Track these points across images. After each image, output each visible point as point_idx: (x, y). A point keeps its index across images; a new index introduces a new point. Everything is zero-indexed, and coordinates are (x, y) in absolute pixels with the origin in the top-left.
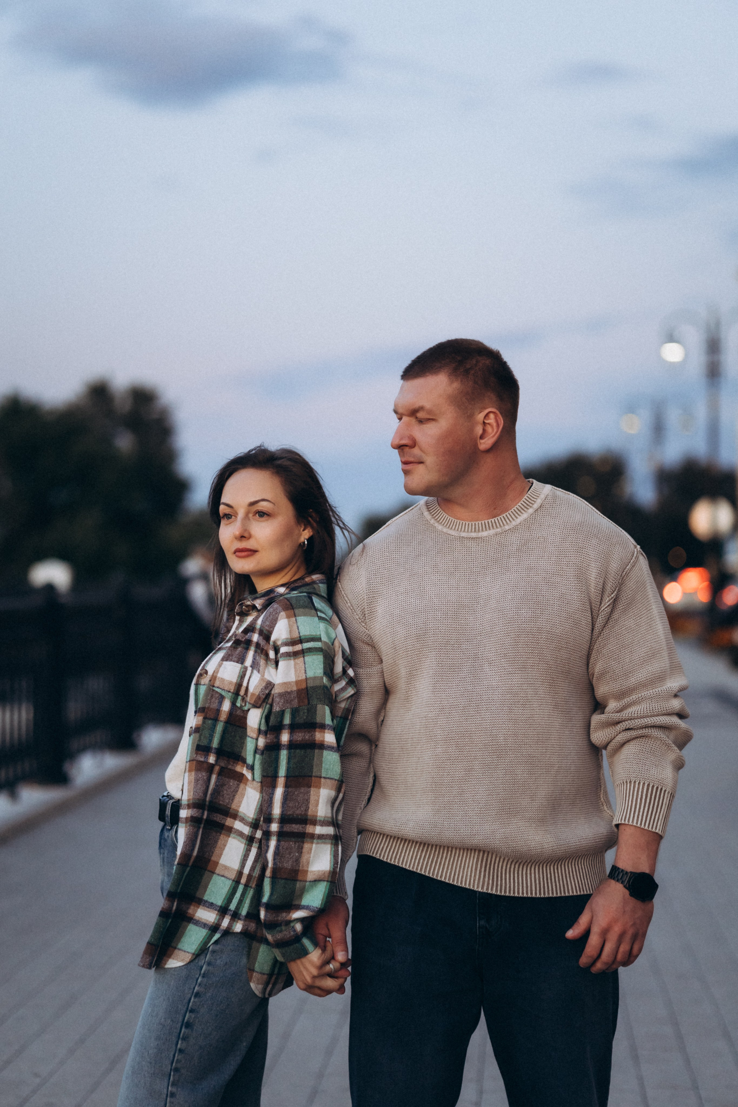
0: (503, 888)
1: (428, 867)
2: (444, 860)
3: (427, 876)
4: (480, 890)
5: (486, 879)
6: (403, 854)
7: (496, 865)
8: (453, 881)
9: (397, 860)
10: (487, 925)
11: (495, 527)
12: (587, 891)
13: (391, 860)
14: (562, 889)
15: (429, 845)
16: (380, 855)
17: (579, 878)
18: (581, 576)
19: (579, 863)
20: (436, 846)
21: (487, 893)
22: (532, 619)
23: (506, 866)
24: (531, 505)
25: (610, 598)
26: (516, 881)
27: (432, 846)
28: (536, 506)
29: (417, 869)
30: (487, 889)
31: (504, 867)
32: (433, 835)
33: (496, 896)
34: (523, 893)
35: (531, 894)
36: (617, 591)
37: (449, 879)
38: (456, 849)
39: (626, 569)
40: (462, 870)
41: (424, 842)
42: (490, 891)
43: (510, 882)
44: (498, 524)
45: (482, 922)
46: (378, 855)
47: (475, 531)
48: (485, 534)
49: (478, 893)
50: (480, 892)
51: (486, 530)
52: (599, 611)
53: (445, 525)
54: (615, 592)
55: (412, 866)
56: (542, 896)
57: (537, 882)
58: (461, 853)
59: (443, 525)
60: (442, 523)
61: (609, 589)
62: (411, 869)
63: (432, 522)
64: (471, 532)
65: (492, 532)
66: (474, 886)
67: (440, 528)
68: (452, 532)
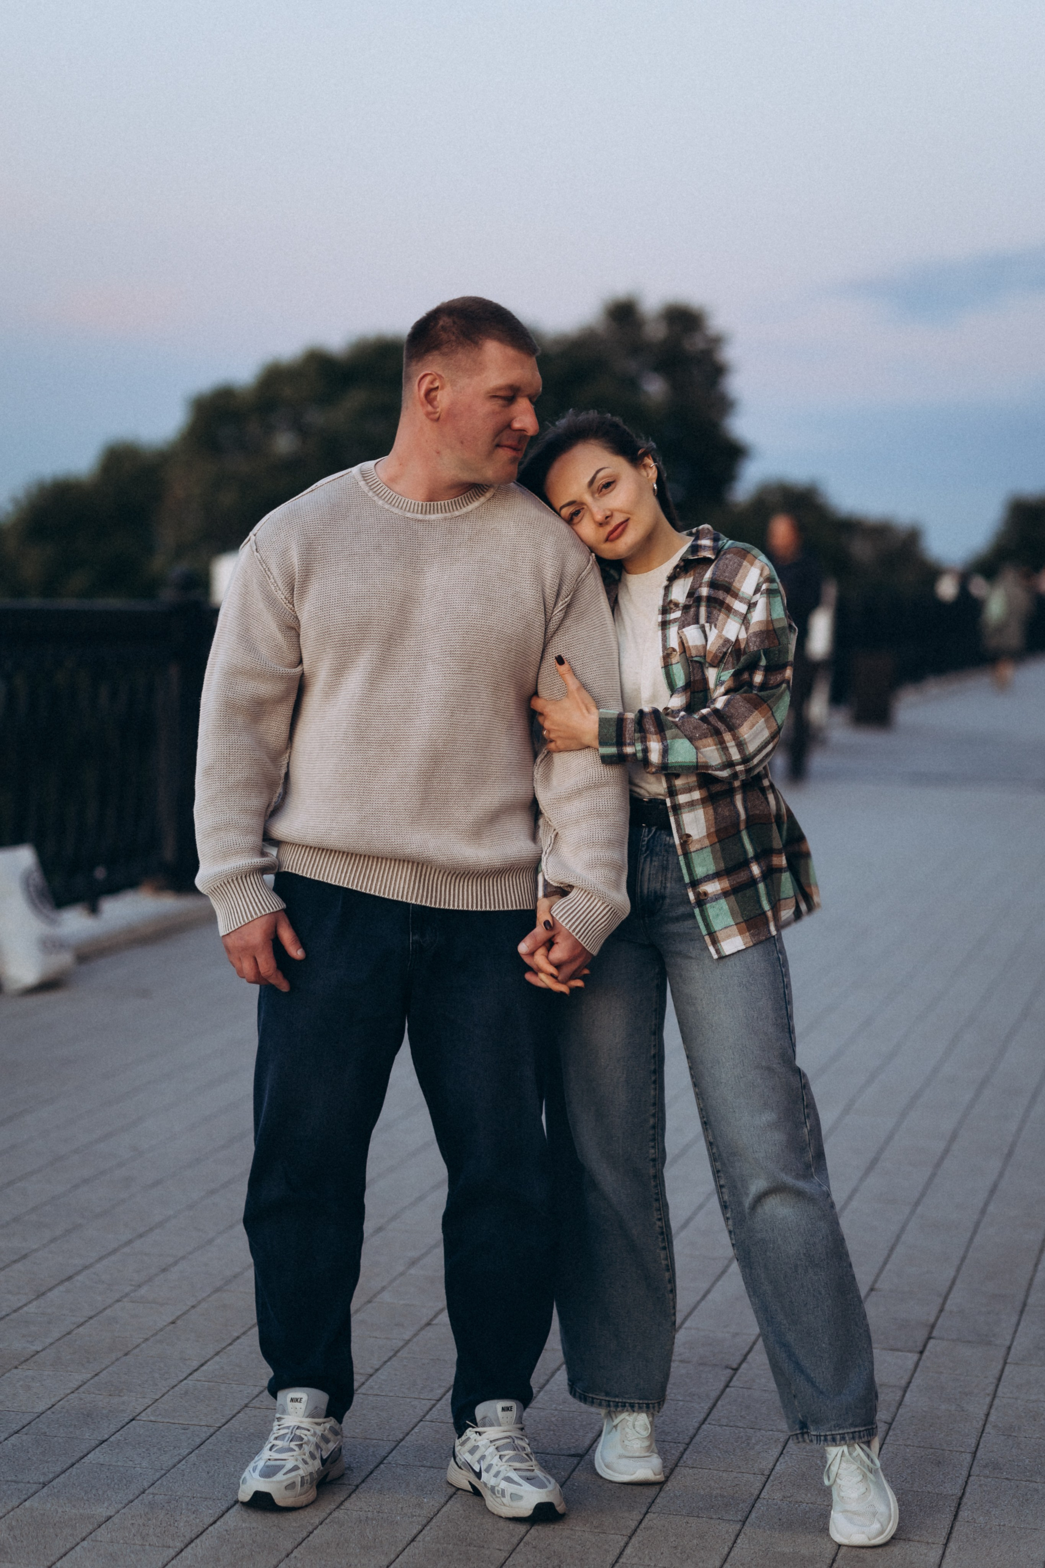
0: (438, 900)
1: (356, 881)
2: (373, 872)
3: (355, 890)
4: (413, 902)
5: (421, 891)
6: (328, 869)
7: (432, 876)
8: (384, 893)
9: (321, 875)
10: (421, 940)
11: (444, 511)
12: (527, 906)
13: (315, 876)
14: (501, 902)
15: (356, 855)
16: (303, 871)
17: (520, 892)
18: (538, 574)
19: (521, 876)
20: (365, 856)
21: (421, 905)
22: (484, 616)
23: (443, 878)
25: (564, 602)
26: (452, 893)
27: (361, 856)
29: (343, 883)
30: (421, 901)
31: (440, 879)
32: (362, 846)
33: (431, 908)
35: (468, 906)
36: (571, 595)
37: (379, 892)
38: (387, 859)
39: (582, 575)
40: (393, 882)
41: (351, 852)
42: (423, 904)
43: (445, 894)
44: (447, 508)
45: (416, 937)
46: (301, 872)
47: (421, 513)
48: (433, 517)
49: (411, 906)
50: (413, 904)
51: (434, 513)
52: (552, 614)
53: (386, 500)
54: (570, 596)
55: (338, 880)
56: (479, 909)
57: (474, 895)
58: (392, 865)
59: (384, 499)
60: (383, 497)
61: (564, 593)
62: (337, 883)
63: (370, 494)
64: (417, 513)
65: (440, 516)
66: (407, 899)
67: (380, 502)
68: (396, 510)
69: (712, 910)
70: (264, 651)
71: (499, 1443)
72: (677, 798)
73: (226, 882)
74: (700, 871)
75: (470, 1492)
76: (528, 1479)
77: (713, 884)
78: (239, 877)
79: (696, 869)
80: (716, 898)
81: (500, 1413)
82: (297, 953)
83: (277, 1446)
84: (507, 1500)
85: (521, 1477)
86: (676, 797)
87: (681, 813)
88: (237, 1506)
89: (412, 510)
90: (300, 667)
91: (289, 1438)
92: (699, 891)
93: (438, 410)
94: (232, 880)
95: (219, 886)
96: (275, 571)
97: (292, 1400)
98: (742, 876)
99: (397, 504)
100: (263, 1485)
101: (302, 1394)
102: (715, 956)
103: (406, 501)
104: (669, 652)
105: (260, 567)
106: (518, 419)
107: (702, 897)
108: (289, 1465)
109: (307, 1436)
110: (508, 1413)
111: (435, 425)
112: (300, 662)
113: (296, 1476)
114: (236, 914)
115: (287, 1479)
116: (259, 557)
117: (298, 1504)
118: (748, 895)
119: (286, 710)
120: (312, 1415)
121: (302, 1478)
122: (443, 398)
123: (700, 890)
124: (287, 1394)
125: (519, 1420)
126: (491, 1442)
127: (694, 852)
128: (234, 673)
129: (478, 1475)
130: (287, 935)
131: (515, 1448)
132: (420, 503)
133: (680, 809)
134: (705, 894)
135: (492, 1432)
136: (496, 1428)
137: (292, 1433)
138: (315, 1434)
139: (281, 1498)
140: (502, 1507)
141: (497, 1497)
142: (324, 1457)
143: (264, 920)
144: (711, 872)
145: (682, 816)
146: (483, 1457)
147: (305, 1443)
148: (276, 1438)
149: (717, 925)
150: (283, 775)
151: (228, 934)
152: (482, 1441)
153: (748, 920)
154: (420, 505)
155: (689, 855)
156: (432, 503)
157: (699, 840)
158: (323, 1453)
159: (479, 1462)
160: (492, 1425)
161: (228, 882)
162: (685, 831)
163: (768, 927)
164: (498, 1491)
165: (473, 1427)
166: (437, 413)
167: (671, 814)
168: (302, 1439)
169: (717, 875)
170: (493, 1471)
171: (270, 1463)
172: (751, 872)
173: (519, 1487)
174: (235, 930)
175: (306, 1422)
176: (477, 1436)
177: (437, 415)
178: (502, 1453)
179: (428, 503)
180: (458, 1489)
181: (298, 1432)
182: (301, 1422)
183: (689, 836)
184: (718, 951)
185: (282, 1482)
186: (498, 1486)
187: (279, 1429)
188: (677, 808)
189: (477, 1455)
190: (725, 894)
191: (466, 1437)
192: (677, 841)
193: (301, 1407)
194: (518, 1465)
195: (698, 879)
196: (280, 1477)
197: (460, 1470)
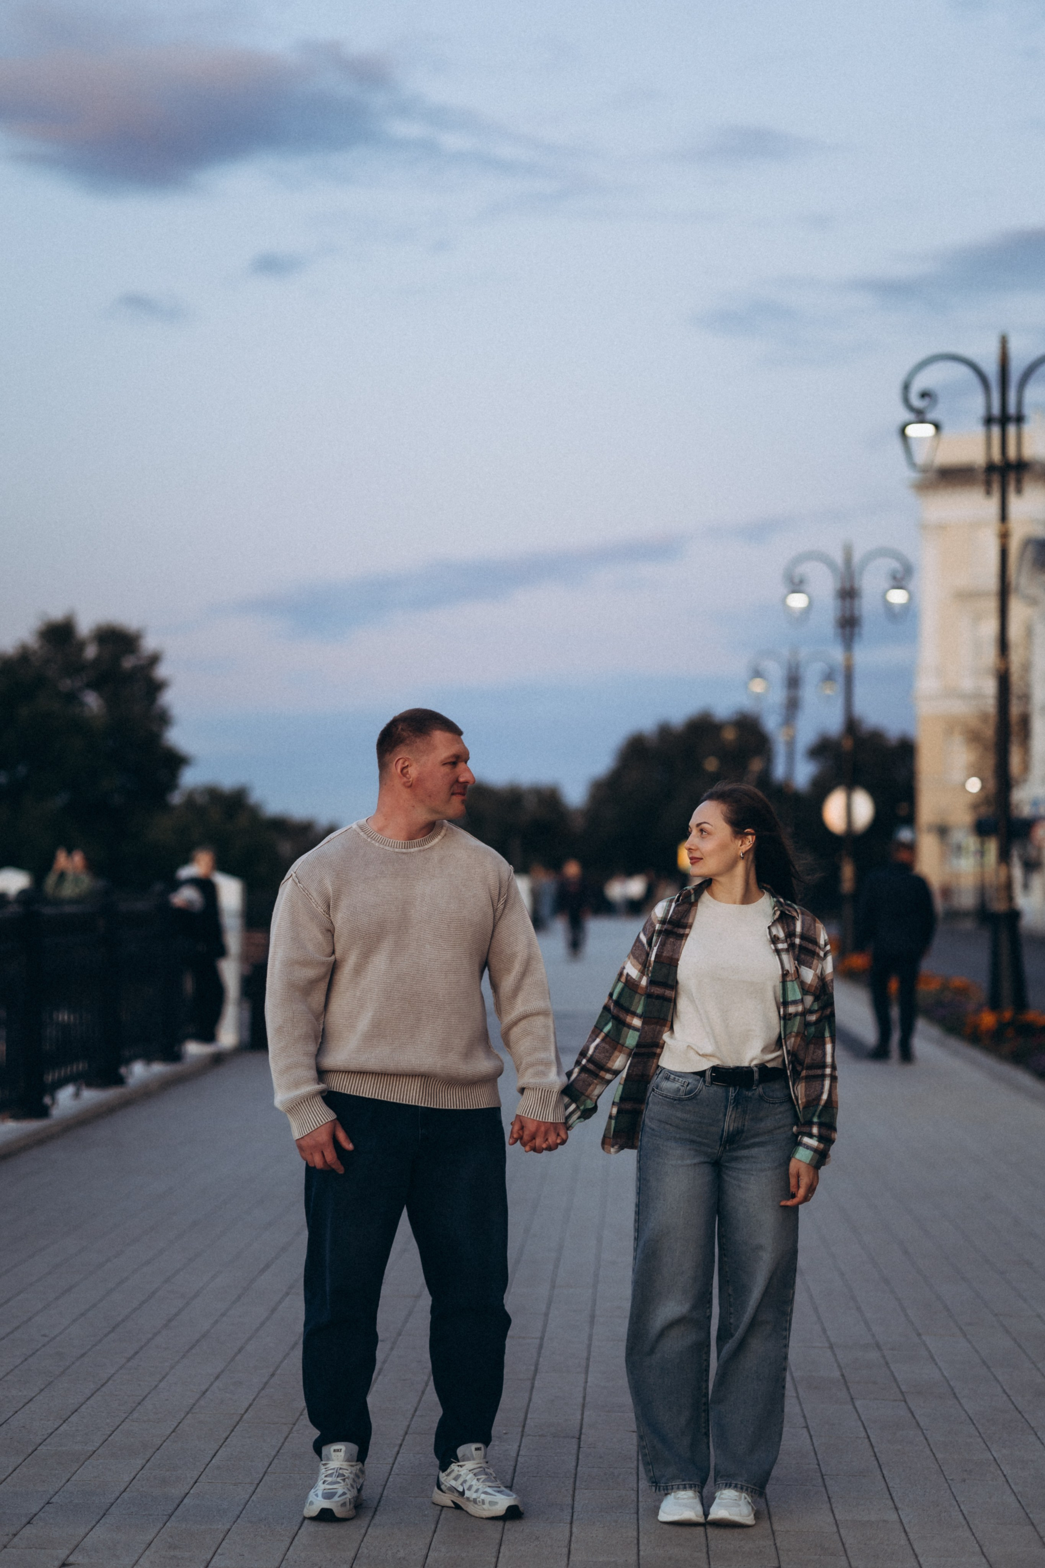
0: (437, 1103)
1: (383, 1094)
2: (394, 1086)
3: (382, 1101)
4: (423, 1105)
5: (427, 1097)
7: (433, 1086)
8: (403, 1101)
10: (426, 1132)
11: (418, 846)
17: (488, 1096)
23: (440, 1088)
25: (503, 898)
26: (446, 1098)
27: (386, 1075)
29: (375, 1096)
30: (428, 1104)
31: (438, 1089)
33: (432, 1109)
34: (451, 1107)
35: (456, 1106)
36: (506, 893)
37: (399, 1100)
39: (510, 880)
40: (409, 1092)
42: (428, 1106)
43: (442, 1099)
44: (420, 843)
45: (423, 1131)
47: (404, 848)
50: (421, 1107)
52: (497, 906)
54: (506, 895)
55: (370, 1094)
56: (462, 1108)
57: (460, 1098)
59: (379, 842)
60: (378, 841)
61: (502, 894)
62: (370, 1097)
63: (369, 840)
64: (402, 848)
65: (416, 849)
66: (418, 1103)
67: (377, 844)
68: (387, 848)
70: (310, 947)
71: (475, 1471)
73: (300, 1102)
75: (452, 1507)
76: (499, 1492)
78: (309, 1098)
81: (474, 1452)
82: (350, 1147)
83: (327, 1481)
84: (486, 1506)
85: (495, 1491)
88: (306, 1522)
89: (398, 847)
90: (333, 955)
91: (336, 1475)
93: (411, 779)
94: (304, 1101)
95: (295, 1105)
96: (315, 894)
97: (335, 1451)
99: (388, 844)
100: (326, 1504)
101: (341, 1446)
103: (394, 841)
105: (304, 893)
106: (461, 776)
108: (340, 1492)
109: (346, 1473)
110: (479, 1452)
111: (409, 790)
112: (333, 952)
113: (346, 1498)
114: (308, 1123)
115: (342, 1500)
116: (302, 886)
117: (347, 1517)
119: (324, 986)
120: (348, 1460)
121: (349, 1499)
122: (413, 772)
124: (330, 1448)
125: (485, 1456)
126: (470, 1471)
128: (291, 964)
129: (462, 1494)
130: (341, 1136)
131: (486, 1474)
132: (404, 842)
135: (469, 1465)
136: (472, 1462)
137: (337, 1472)
138: (351, 1473)
139: (338, 1512)
140: (484, 1511)
141: (479, 1505)
142: (359, 1488)
143: (328, 1125)
146: (465, 1481)
147: (347, 1478)
148: (326, 1476)
150: (321, 1030)
151: (302, 1138)
152: (463, 1471)
154: (404, 843)
156: (411, 841)
158: (358, 1485)
159: (462, 1484)
160: (468, 1459)
161: (301, 1102)
164: (479, 1501)
165: (455, 1463)
166: (410, 782)
168: (344, 1476)
170: (474, 1488)
171: (325, 1491)
173: (494, 1497)
174: (308, 1134)
175: (345, 1465)
176: (460, 1469)
177: (411, 782)
178: (479, 1477)
179: (408, 841)
180: (443, 1507)
181: (341, 1472)
182: (342, 1465)
185: (338, 1502)
186: (479, 1498)
187: (326, 1471)
189: (460, 1480)
191: (451, 1470)
193: (342, 1454)
194: (490, 1484)
196: (336, 1498)
197: (444, 1494)
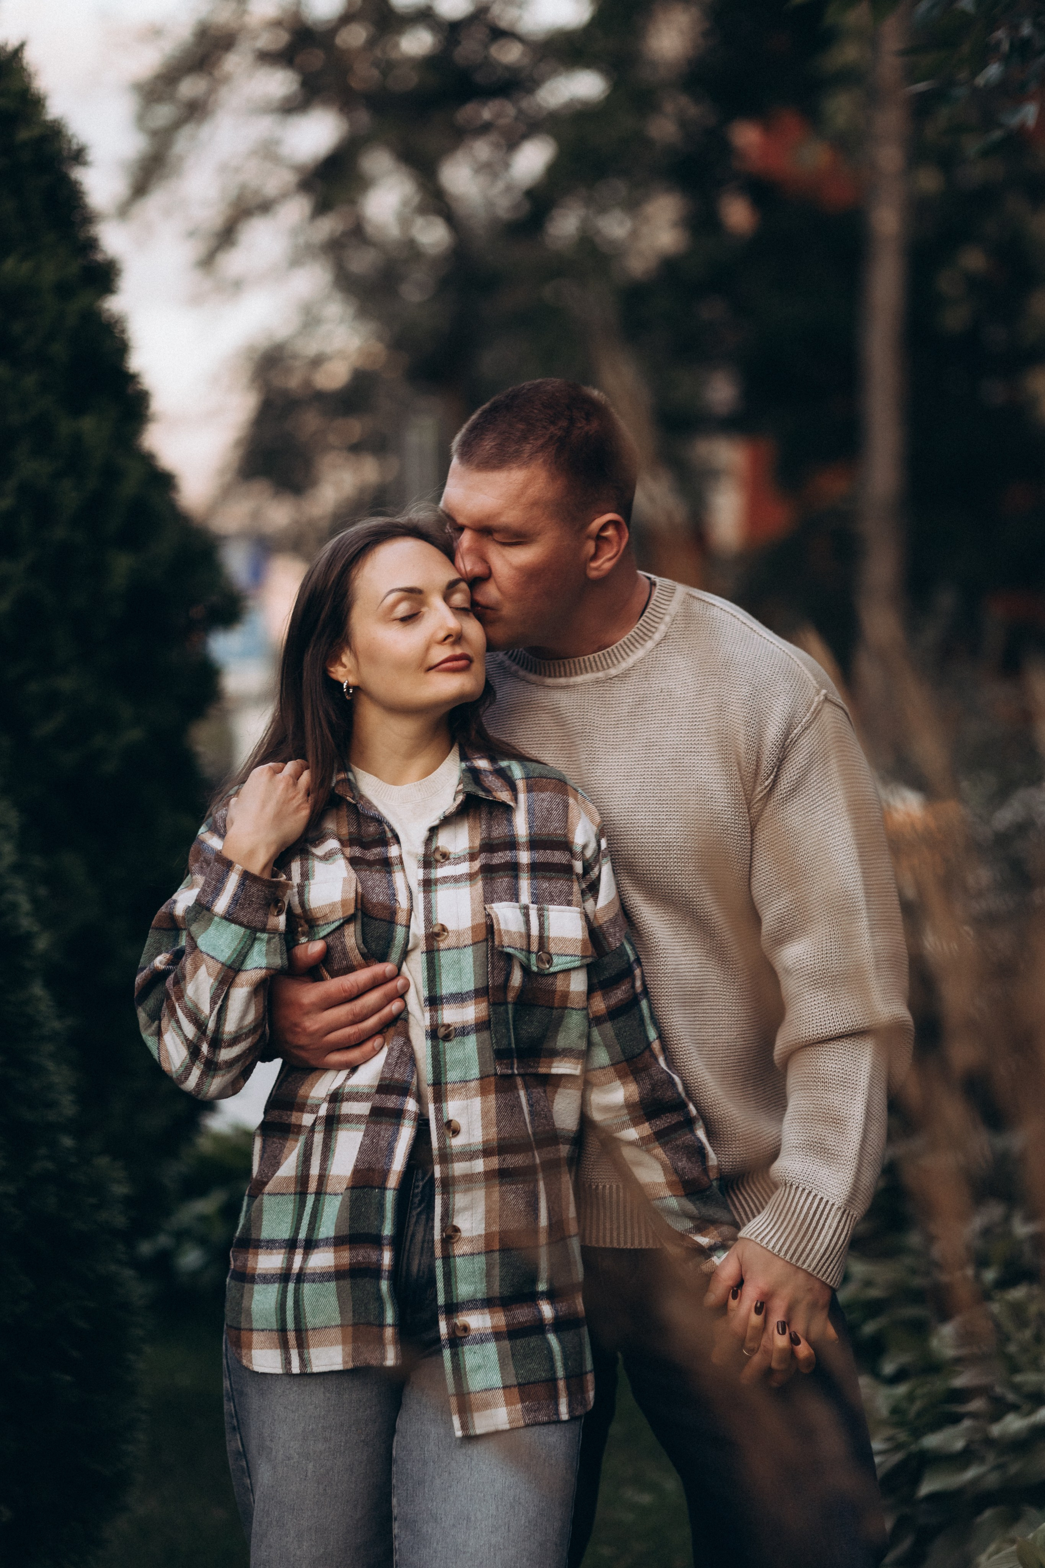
11: (594, 669)
24: (650, 634)
28: (657, 637)
48: (579, 679)
51: (581, 673)
69: (471, 1356)
72: (452, 1167)
74: (464, 1290)
77: (480, 1316)
79: (459, 1285)
80: (482, 1339)
86: (450, 1166)
87: (454, 1193)
92: (456, 1324)
98: (522, 1314)
102: (459, 1433)
104: (436, 929)
107: (460, 1334)
118: (532, 1345)
123: (457, 1321)
127: (459, 1256)
133: (453, 1185)
134: (466, 1328)
144: (479, 1296)
145: (454, 1197)
149: (476, 1382)
153: (524, 1384)
155: (452, 1260)
157: (471, 1240)
162: (453, 1221)
163: (557, 1405)
167: (438, 1190)
169: (488, 1303)
172: (540, 1312)
183: (457, 1230)
184: (464, 1426)
188: (448, 1184)
190: (497, 1335)
192: (437, 1235)
195: (457, 1303)
